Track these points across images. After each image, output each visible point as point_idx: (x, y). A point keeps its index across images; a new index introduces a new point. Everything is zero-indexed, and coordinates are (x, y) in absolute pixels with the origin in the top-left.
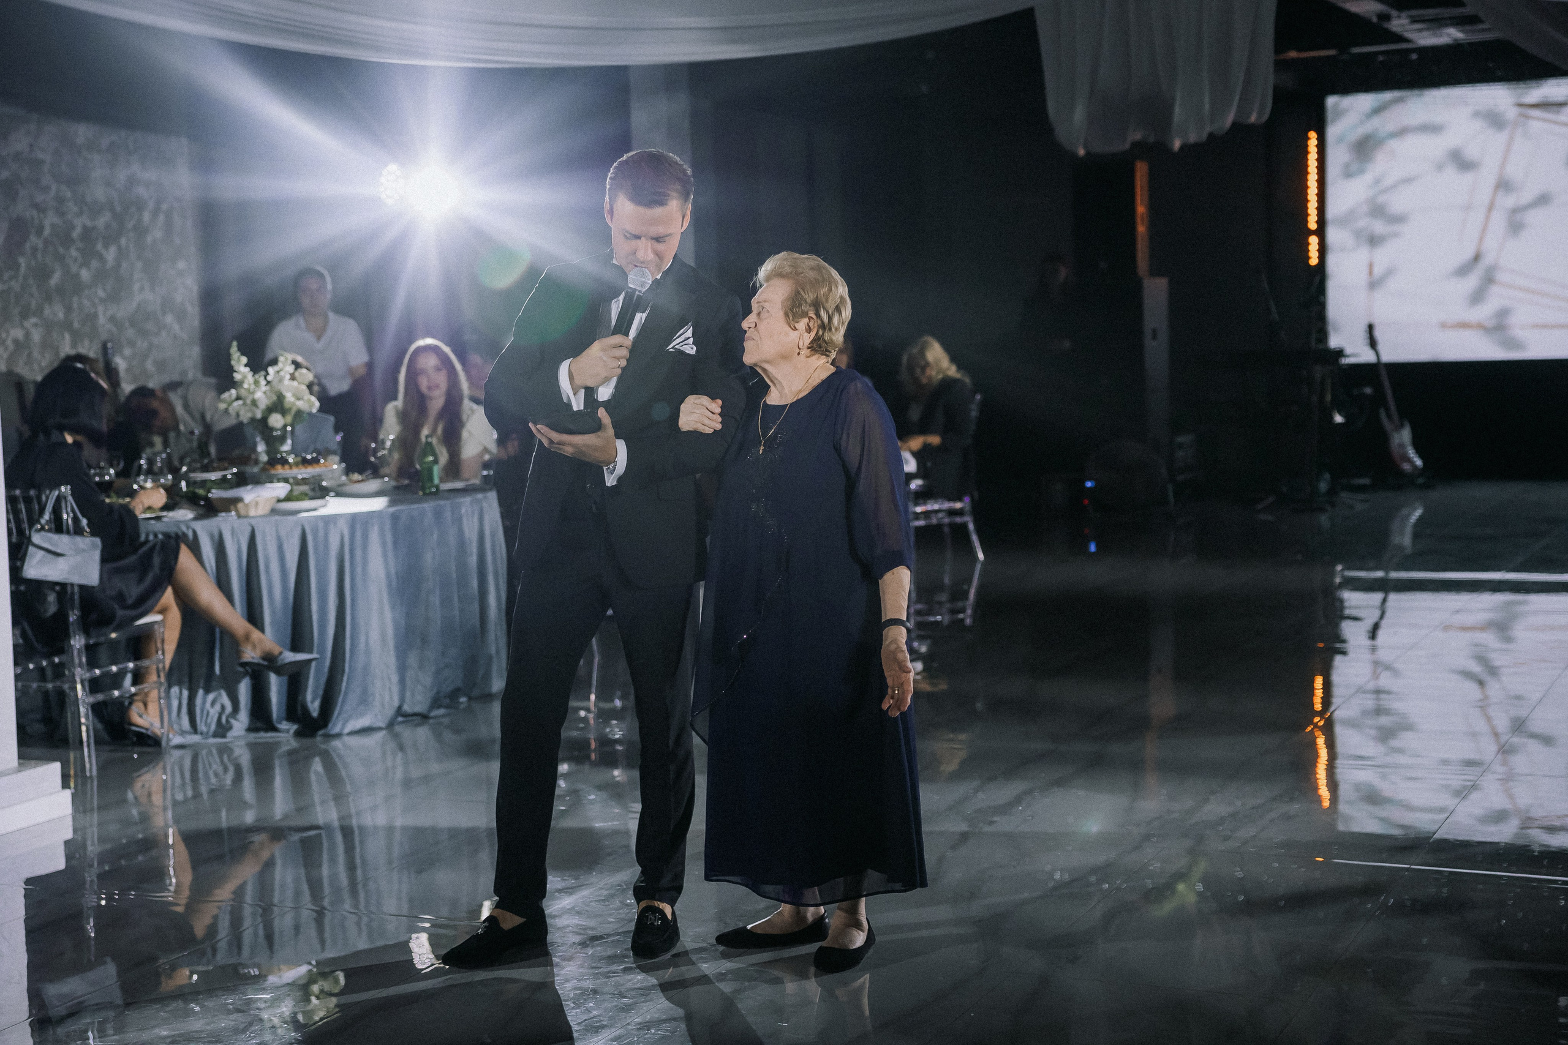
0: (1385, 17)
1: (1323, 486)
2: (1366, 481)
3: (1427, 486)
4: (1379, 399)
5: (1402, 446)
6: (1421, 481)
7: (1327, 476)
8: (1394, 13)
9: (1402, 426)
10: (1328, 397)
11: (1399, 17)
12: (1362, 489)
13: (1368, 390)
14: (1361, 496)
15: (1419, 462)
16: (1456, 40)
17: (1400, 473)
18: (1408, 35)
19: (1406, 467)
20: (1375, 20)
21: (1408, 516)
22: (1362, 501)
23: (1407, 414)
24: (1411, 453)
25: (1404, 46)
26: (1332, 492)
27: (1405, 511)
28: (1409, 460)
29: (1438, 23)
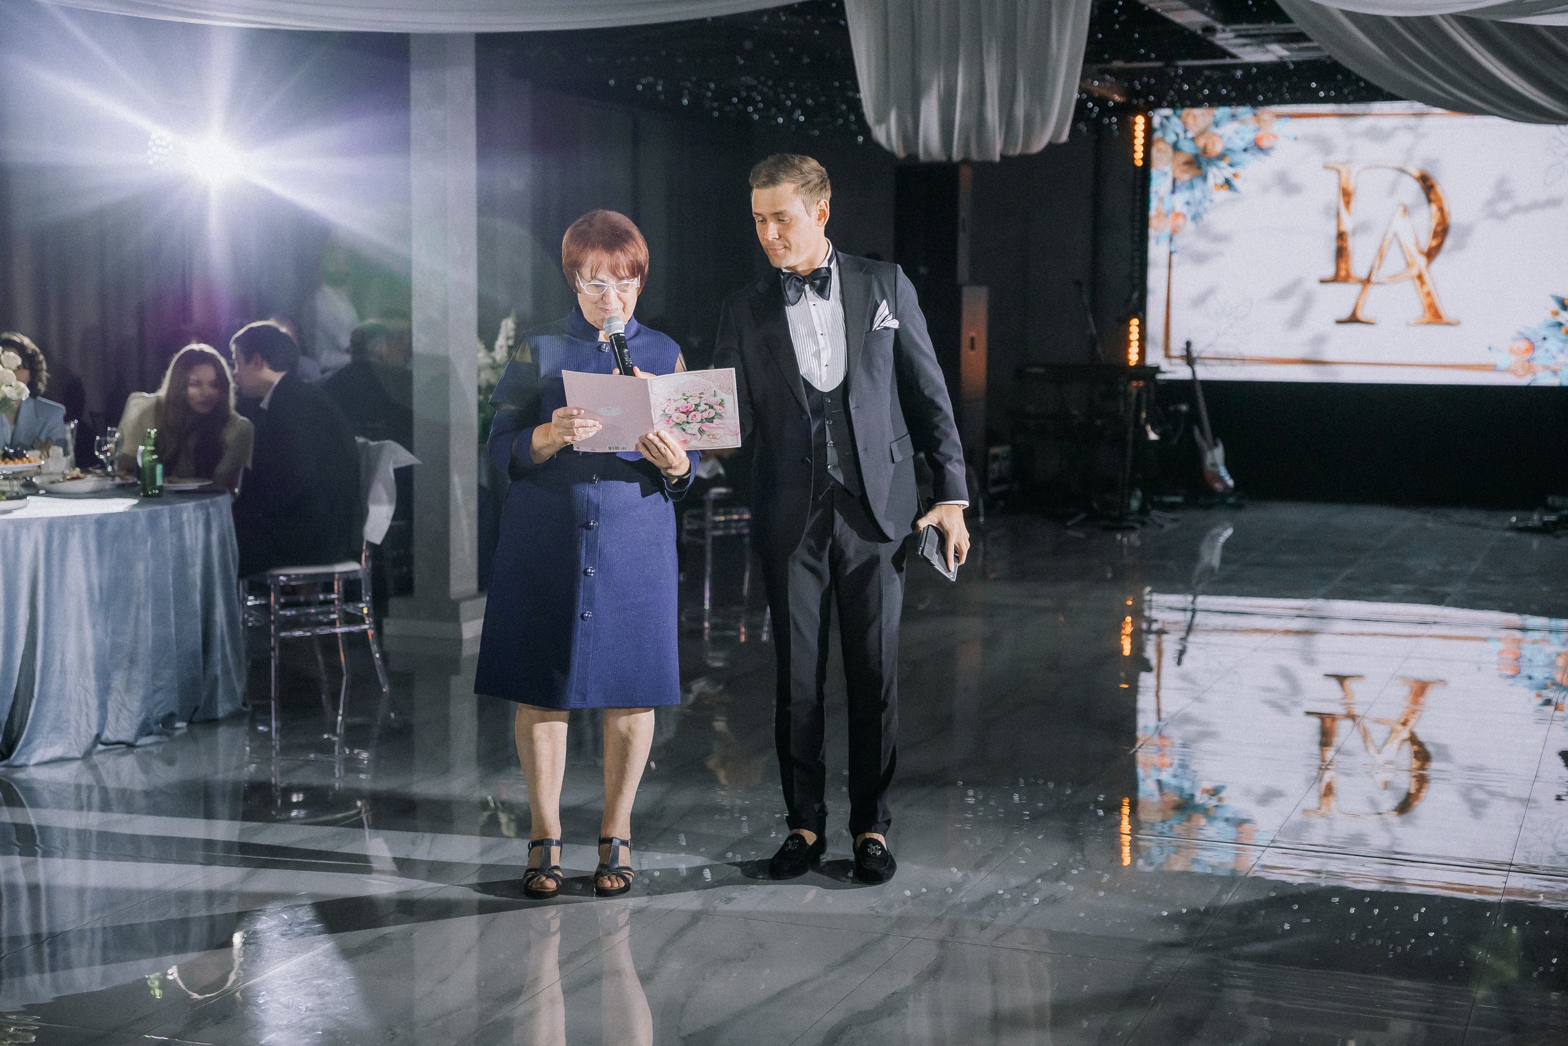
0: (1209, 30)
1: (1135, 504)
2: (1178, 499)
3: (1238, 507)
4: (1193, 417)
5: (1214, 465)
6: (1231, 500)
7: (1139, 493)
8: (1219, 26)
9: (1216, 445)
10: (1144, 415)
11: (1224, 31)
12: (1172, 507)
13: (1184, 408)
14: (1171, 516)
15: (1231, 483)
16: (1281, 58)
17: (1212, 493)
18: (1234, 51)
19: (1218, 486)
20: (1200, 32)
21: (1219, 535)
22: (1175, 520)
23: (1220, 433)
24: (1223, 471)
25: (1228, 61)
26: (1143, 510)
27: (1215, 531)
28: (1221, 479)
29: (1261, 39)
